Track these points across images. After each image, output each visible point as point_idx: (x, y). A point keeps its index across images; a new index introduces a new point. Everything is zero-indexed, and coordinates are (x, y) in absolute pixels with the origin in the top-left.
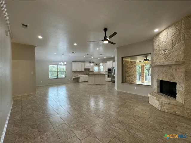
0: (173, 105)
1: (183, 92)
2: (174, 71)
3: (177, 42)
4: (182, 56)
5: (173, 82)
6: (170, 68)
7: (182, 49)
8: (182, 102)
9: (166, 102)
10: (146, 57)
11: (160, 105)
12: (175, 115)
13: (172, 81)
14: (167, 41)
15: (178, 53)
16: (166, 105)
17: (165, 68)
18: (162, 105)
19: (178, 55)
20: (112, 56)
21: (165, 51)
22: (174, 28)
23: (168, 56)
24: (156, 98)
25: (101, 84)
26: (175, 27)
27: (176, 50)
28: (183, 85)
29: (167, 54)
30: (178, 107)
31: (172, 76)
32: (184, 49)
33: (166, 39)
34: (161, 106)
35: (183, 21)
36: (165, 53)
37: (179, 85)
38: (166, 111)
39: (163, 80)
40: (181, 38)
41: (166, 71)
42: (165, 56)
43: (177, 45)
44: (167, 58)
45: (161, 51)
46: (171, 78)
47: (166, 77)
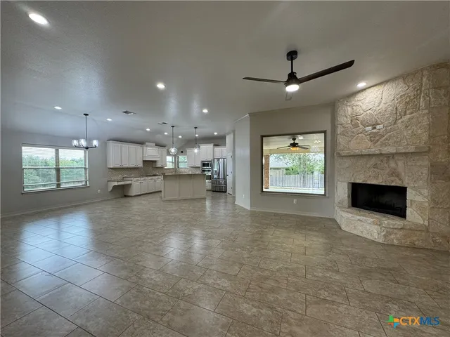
0: (410, 229)
1: (427, 204)
2: (400, 165)
3: (408, 112)
4: (425, 137)
5: (399, 185)
6: (388, 161)
8: (422, 222)
9: (396, 227)
10: (294, 139)
11: (383, 234)
12: (414, 248)
13: (393, 184)
14: (378, 108)
15: (412, 132)
16: (396, 231)
17: (373, 161)
18: (387, 232)
19: (413, 134)
20: (216, 134)
21: (375, 128)
22: (402, 84)
23: (383, 136)
24: (372, 220)
25: (196, 196)
26: (405, 83)
27: (407, 127)
28: (426, 192)
29: (378, 132)
30: (418, 233)
31: (394, 173)
32: (429, 125)
33: (377, 104)
34: (385, 236)
35: (425, 73)
36: (374, 131)
37: (414, 192)
38: (396, 242)
39: (369, 182)
40: (422, 104)
41: (375, 166)
42: (374, 138)
43: (408, 116)
44: (381, 140)
45: (361, 126)
46: (392, 178)
47: (376, 177)
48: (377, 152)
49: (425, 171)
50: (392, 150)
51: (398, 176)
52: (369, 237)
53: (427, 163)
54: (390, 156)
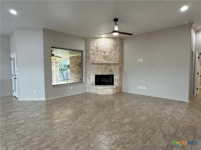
1: (119, 79)
2: (112, 68)
3: (114, 50)
4: (118, 59)
6: (109, 66)
7: (118, 55)
12: (118, 93)
13: (110, 74)
14: (106, 47)
17: (104, 66)
19: (116, 58)
21: (105, 54)
22: (113, 40)
23: (107, 57)
27: (114, 55)
28: (118, 76)
31: (111, 70)
33: (105, 45)
35: (118, 39)
36: (105, 55)
37: (116, 76)
39: (103, 74)
40: (118, 49)
41: (105, 68)
42: (105, 57)
43: (115, 52)
44: (107, 58)
45: (100, 52)
46: (110, 72)
47: (105, 72)
48: (108, 63)
49: (118, 69)
50: (112, 62)
51: (112, 71)
52: (109, 94)
53: (118, 67)
54: (109, 64)
